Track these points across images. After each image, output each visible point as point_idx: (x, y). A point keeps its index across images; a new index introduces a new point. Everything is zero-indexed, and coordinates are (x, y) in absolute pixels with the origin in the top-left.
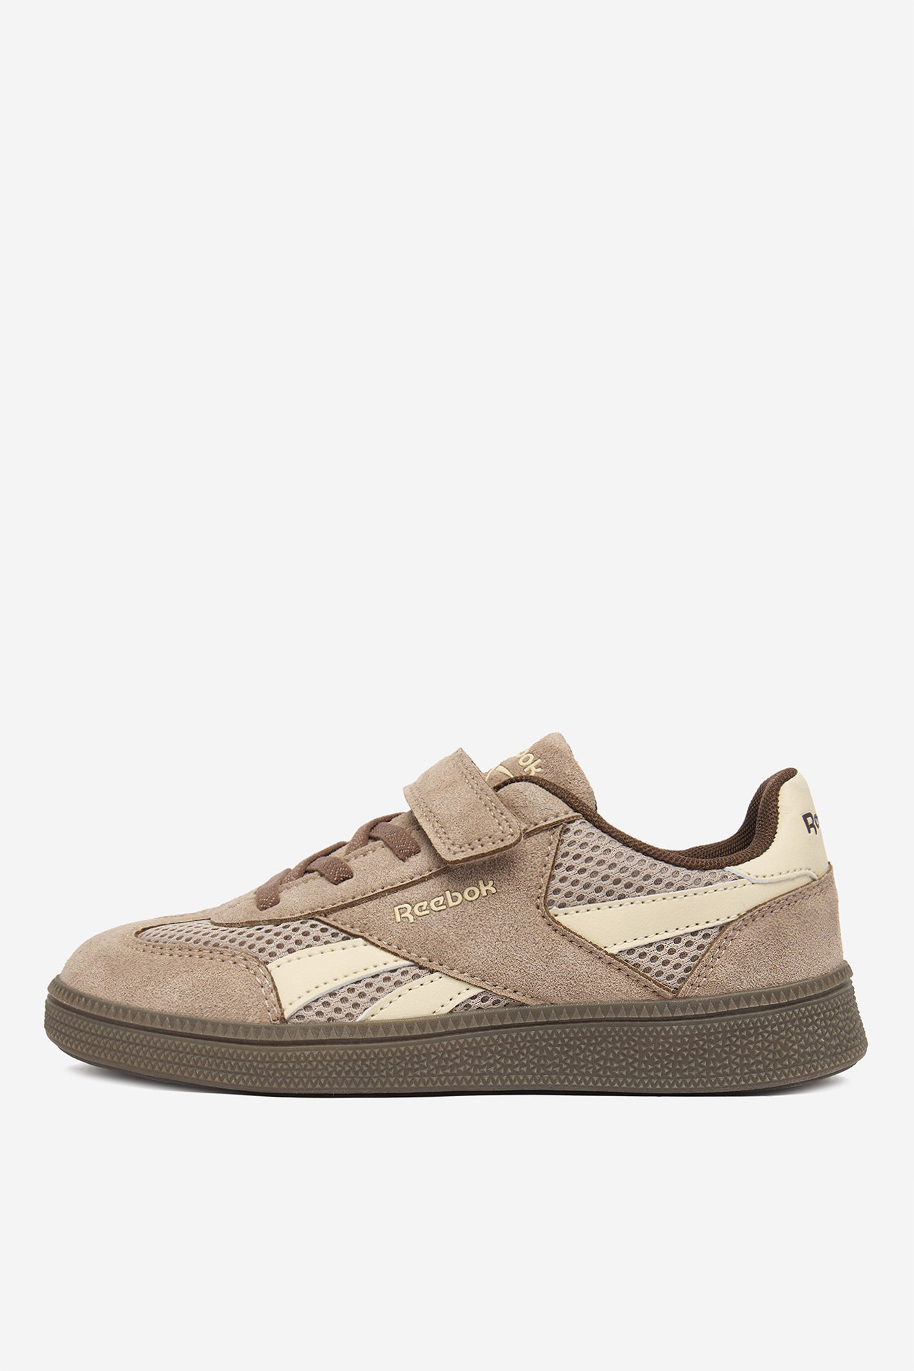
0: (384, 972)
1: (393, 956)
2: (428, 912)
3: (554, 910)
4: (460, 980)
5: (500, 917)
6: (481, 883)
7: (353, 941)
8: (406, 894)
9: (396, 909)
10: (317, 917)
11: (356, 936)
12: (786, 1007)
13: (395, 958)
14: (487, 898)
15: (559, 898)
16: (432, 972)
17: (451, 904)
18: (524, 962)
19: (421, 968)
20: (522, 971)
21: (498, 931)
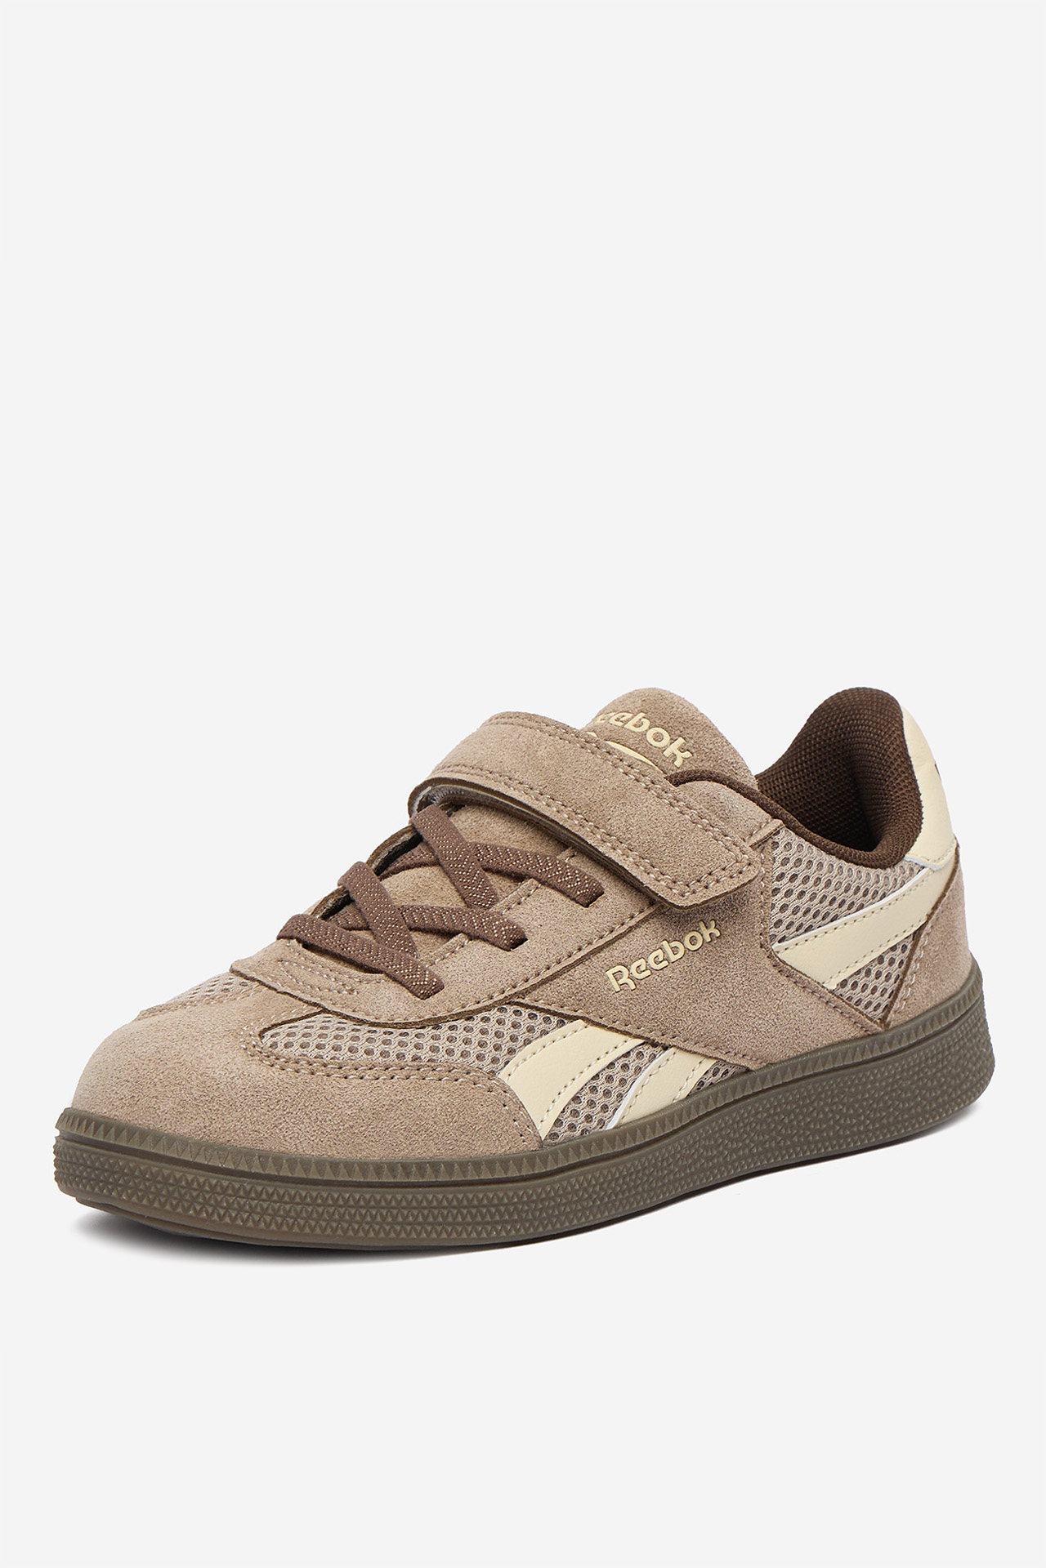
0: (619, 1058)
1: (621, 1036)
2: (648, 973)
3: (776, 946)
4: (695, 1053)
5: (732, 966)
6: (702, 925)
7: (569, 1026)
8: (616, 953)
9: (610, 973)
10: (517, 1000)
11: (572, 1019)
13: (624, 1038)
14: (712, 943)
15: (781, 931)
16: (665, 1048)
17: (673, 958)
18: (757, 1018)
19: (655, 1045)
20: (755, 1030)
21: (730, 985)
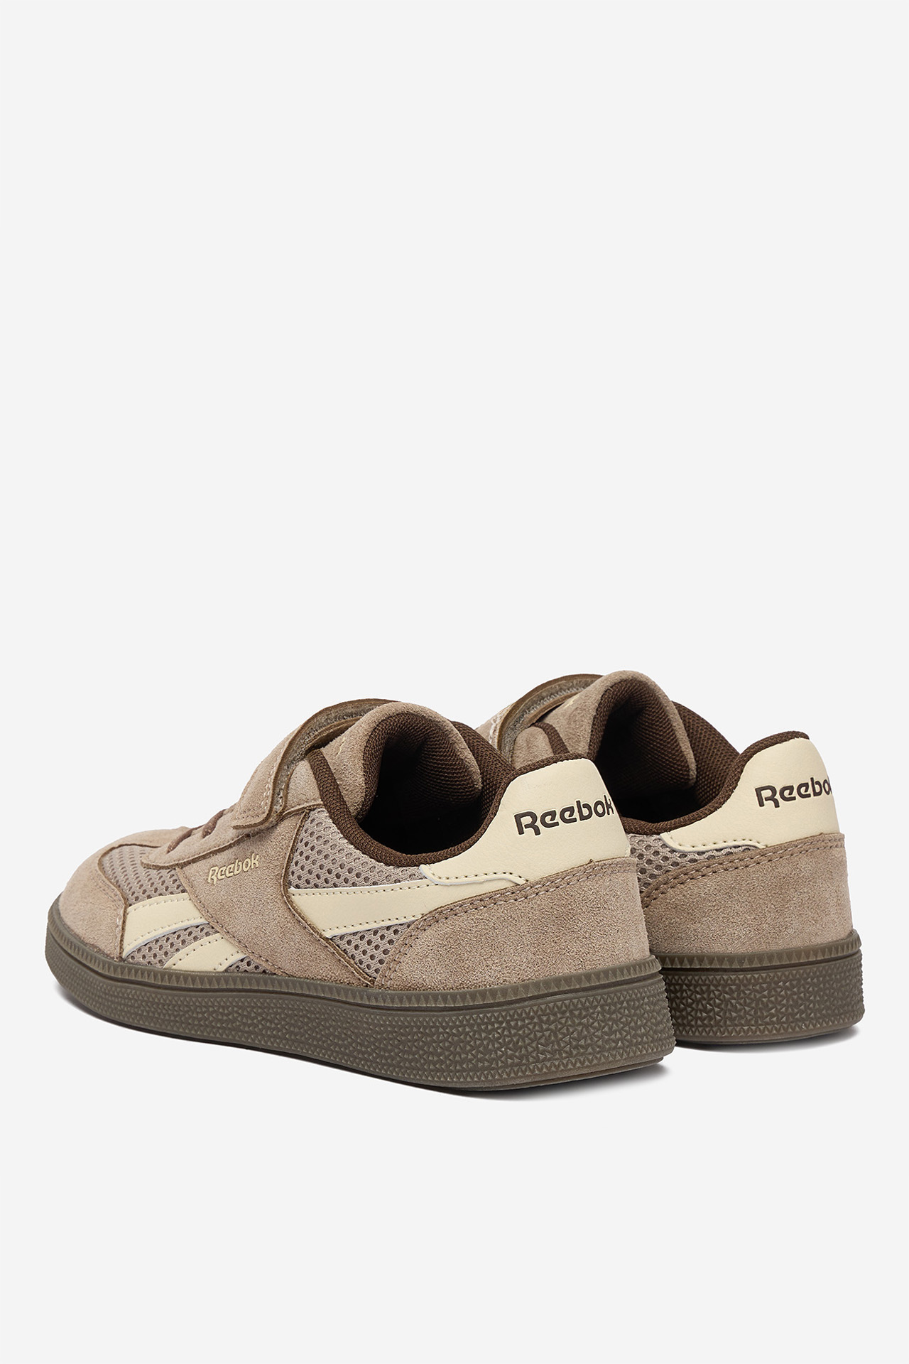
0: (191, 926)
1: (199, 913)
2: (224, 877)
3: (291, 890)
4: (232, 943)
6: (253, 855)
9: (210, 870)
10: (177, 868)
11: (187, 891)
12: (464, 1011)
14: (253, 871)
15: (294, 879)
16: (216, 932)
17: (235, 872)
19: (212, 927)
